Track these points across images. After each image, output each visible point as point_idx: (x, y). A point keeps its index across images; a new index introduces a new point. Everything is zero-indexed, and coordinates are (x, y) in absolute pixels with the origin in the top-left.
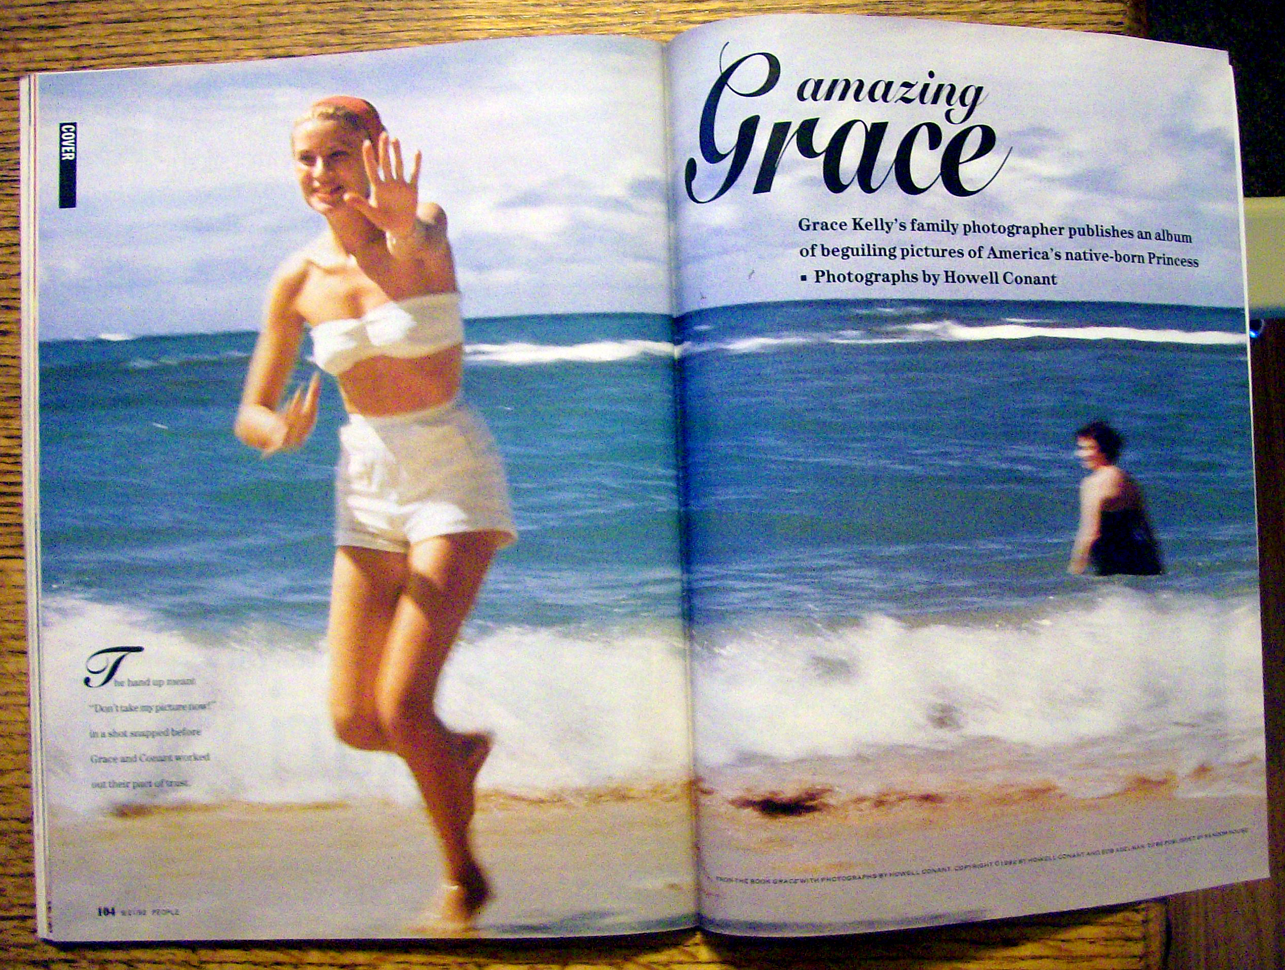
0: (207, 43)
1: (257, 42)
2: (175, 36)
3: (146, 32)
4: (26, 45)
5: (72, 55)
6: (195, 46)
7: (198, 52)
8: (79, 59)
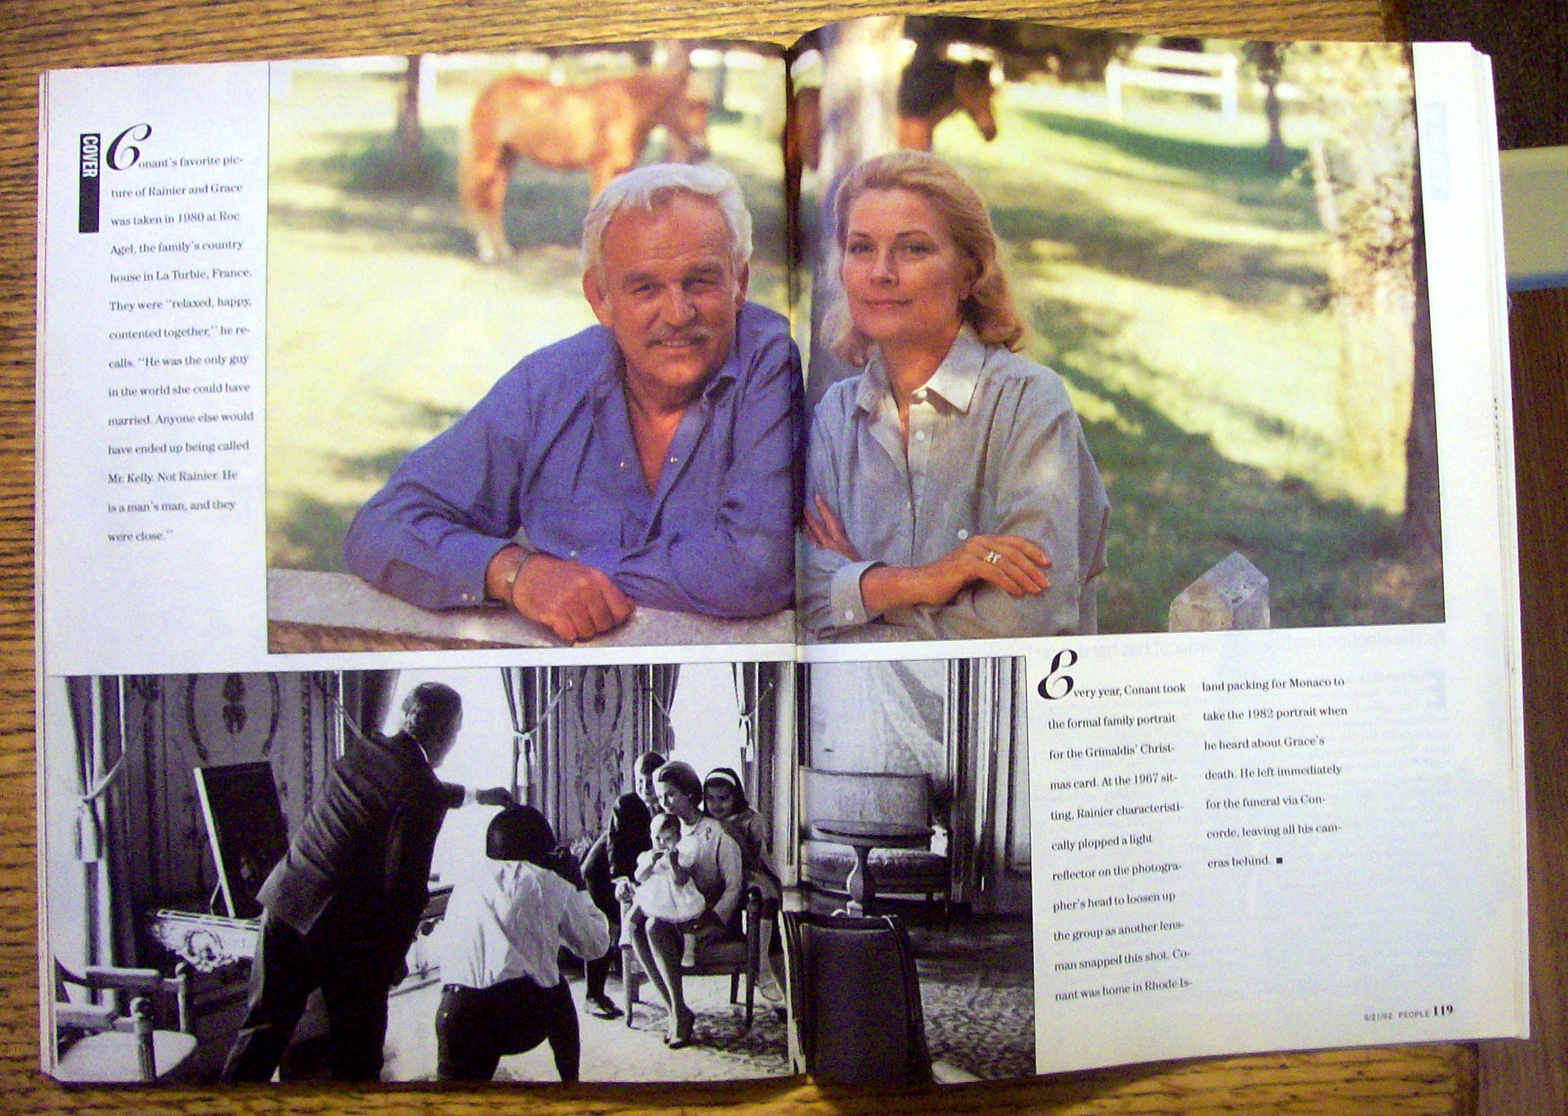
0: (313, 24)
1: (371, 20)
2: (274, 18)
3: (240, 15)
4: (101, 37)
5: (157, 45)
6: (299, 28)
7: (303, 34)
8: (163, 49)
